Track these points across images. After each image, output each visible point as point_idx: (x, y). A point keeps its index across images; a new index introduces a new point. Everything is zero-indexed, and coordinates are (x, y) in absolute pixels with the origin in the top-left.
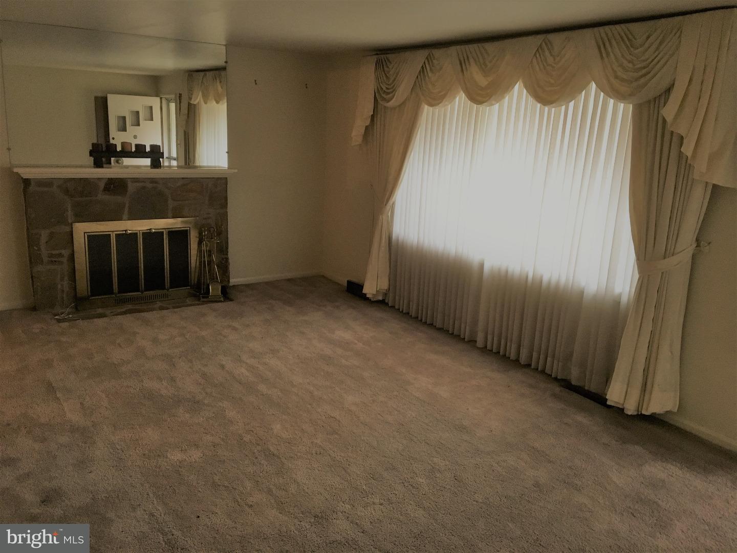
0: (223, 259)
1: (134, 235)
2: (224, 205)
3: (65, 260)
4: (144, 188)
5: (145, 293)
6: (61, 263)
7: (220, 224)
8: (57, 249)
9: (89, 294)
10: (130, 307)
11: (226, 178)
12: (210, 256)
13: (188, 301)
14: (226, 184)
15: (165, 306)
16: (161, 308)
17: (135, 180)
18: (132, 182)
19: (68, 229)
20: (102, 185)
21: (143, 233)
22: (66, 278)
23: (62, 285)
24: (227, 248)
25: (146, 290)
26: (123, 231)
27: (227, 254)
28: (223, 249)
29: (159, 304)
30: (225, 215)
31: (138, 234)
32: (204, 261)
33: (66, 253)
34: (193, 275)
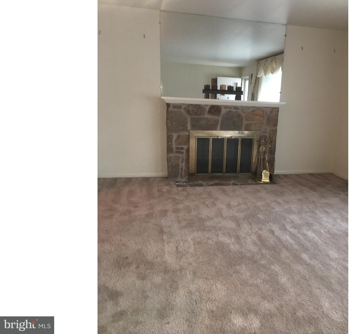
0: (271, 158)
1: (222, 140)
2: (276, 125)
3: (184, 151)
4: (230, 111)
5: (226, 174)
6: (182, 153)
7: (272, 136)
8: (181, 145)
9: (196, 172)
10: (217, 181)
11: (278, 108)
12: (264, 155)
13: (250, 181)
14: (278, 111)
15: (237, 183)
16: (234, 184)
17: (226, 107)
18: (224, 108)
19: (187, 133)
20: (207, 109)
21: (227, 139)
22: (184, 162)
23: (182, 166)
24: (275, 151)
25: (226, 172)
26: (216, 137)
27: (274, 155)
28: (272, 152)
29: (232, 182)
30: (276, 131)
31: (225, 139)
32: (261, 159)
33: (185, 147)
34: (253, 166)
